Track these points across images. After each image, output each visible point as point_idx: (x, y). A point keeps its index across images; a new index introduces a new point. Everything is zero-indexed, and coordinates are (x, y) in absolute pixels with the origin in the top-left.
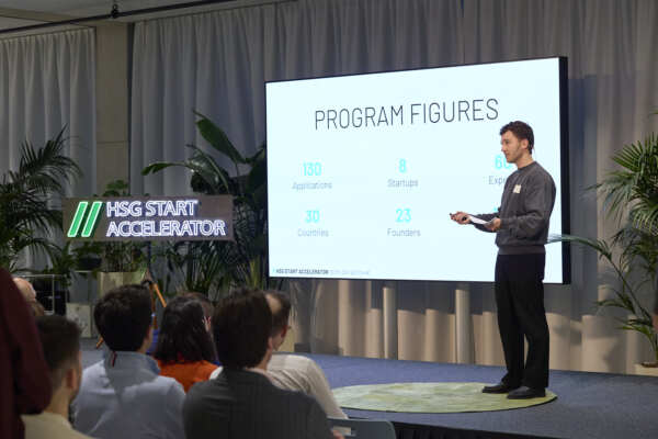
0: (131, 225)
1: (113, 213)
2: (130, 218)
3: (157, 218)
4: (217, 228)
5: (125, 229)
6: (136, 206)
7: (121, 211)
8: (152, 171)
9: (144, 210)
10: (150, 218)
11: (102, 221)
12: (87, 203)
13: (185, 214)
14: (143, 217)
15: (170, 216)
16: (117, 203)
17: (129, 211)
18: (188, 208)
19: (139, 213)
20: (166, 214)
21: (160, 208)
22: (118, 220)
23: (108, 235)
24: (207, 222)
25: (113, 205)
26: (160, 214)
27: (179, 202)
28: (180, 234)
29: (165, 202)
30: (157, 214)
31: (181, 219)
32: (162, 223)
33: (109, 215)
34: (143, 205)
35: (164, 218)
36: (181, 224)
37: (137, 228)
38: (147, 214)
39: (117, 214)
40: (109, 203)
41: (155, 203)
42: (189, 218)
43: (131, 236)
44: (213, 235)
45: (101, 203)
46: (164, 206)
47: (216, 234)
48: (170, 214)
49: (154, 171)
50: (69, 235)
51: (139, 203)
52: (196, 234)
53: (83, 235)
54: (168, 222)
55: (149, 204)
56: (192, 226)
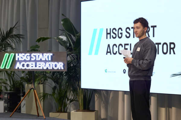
0: (26, 64)
1: (18, 58)
2: (25, 61)
3: (36, 61)
4: (60, 66)
5: (23, 65)
6: (28, 56)
7: (22, 58)
8: (41, 41)
9: (31, 58)
10: (33, 61)
11: (14, 62)
12: (8, 54)
13: (47, 59)
14: (30, 61)
15: (41, 61)
16: (20, 54)
17: (25, 58)
18: (48, 57)
19: (29, 59)
20: (39, 59)
21: (37, 57)
22: (20, 62)
23: (16, 68)
24: (56, 63)
25: (18, 55)
26: (37, 59)
27: (45, 54)
28: (45, 68)
29: (39, 54)
30: (36, 60)
31: (45, 61)
32: (38, 63)
33: (17, 59)
34: (30, 55)
35: (39, 61)
36: (46, 64)
37: (28, 65)
38: (32, 59)
39: (20, 59)
40: (17, 54)
41: (35, 54)
42: (49, 61)
43: (25, 69)
44: (58, 69)
45: (13, 54)
46: (39, 56)
47: (60, 69)
48: (41, 59)
49: (42, 41)
50: (1, 68)
51: (29, 54)
52: (51, 68)
53: (6, 68)
54: (40, 63)
55: (33, 55)
56: (50, 65)
